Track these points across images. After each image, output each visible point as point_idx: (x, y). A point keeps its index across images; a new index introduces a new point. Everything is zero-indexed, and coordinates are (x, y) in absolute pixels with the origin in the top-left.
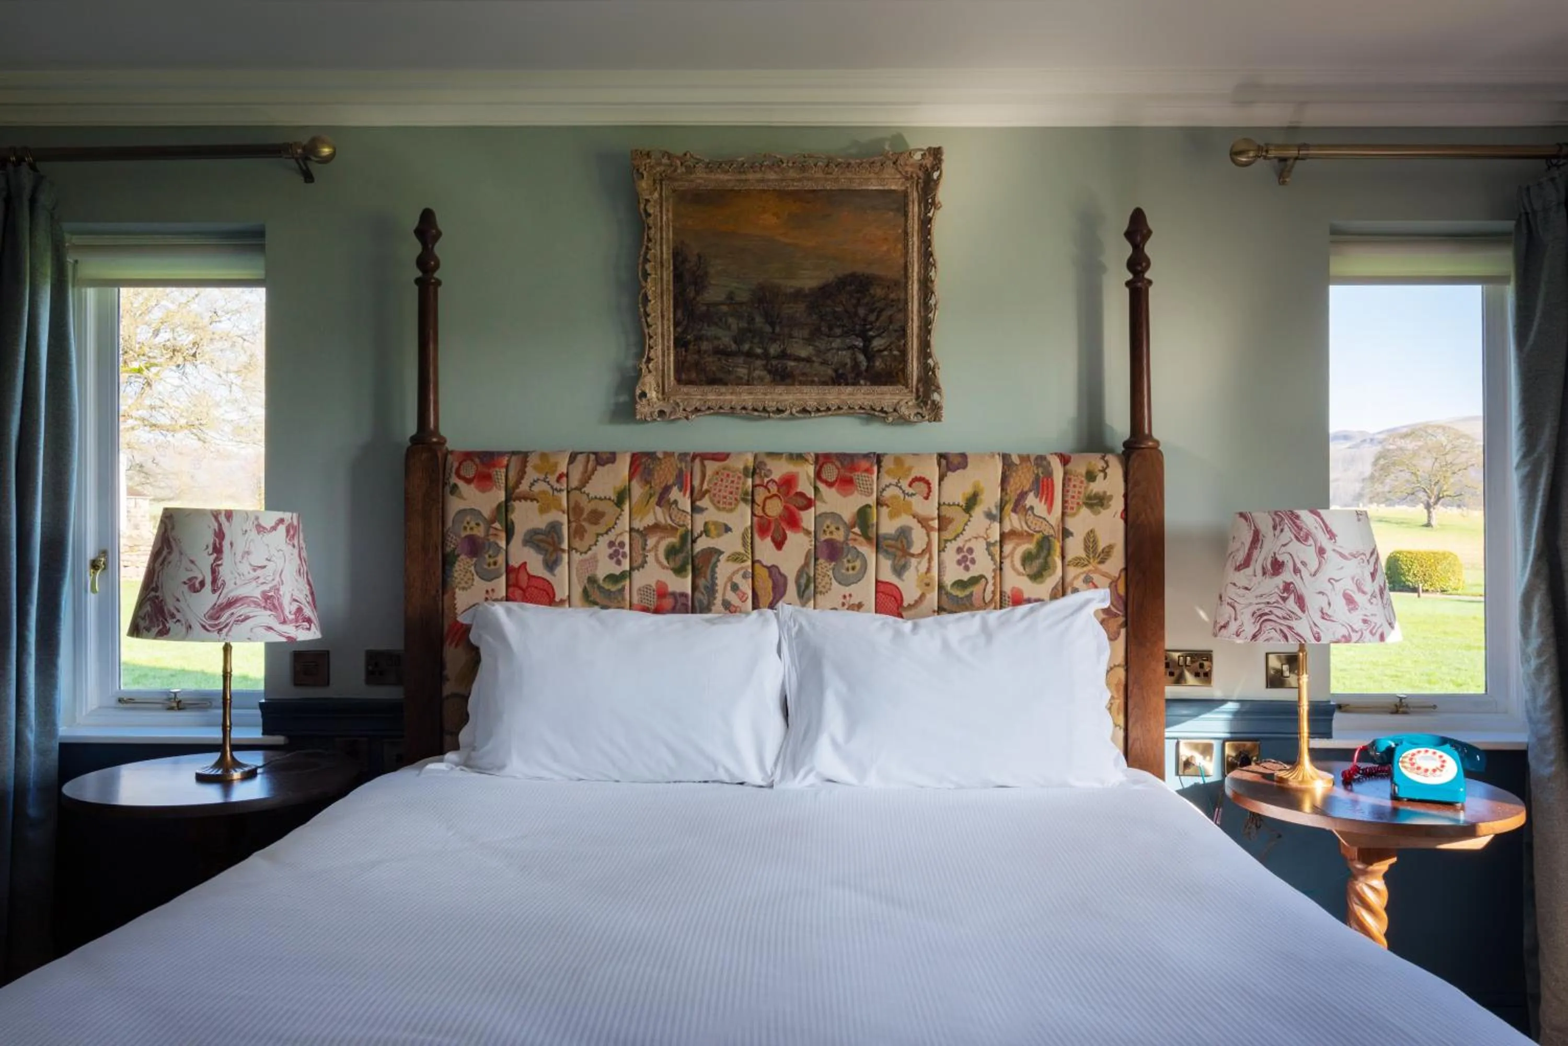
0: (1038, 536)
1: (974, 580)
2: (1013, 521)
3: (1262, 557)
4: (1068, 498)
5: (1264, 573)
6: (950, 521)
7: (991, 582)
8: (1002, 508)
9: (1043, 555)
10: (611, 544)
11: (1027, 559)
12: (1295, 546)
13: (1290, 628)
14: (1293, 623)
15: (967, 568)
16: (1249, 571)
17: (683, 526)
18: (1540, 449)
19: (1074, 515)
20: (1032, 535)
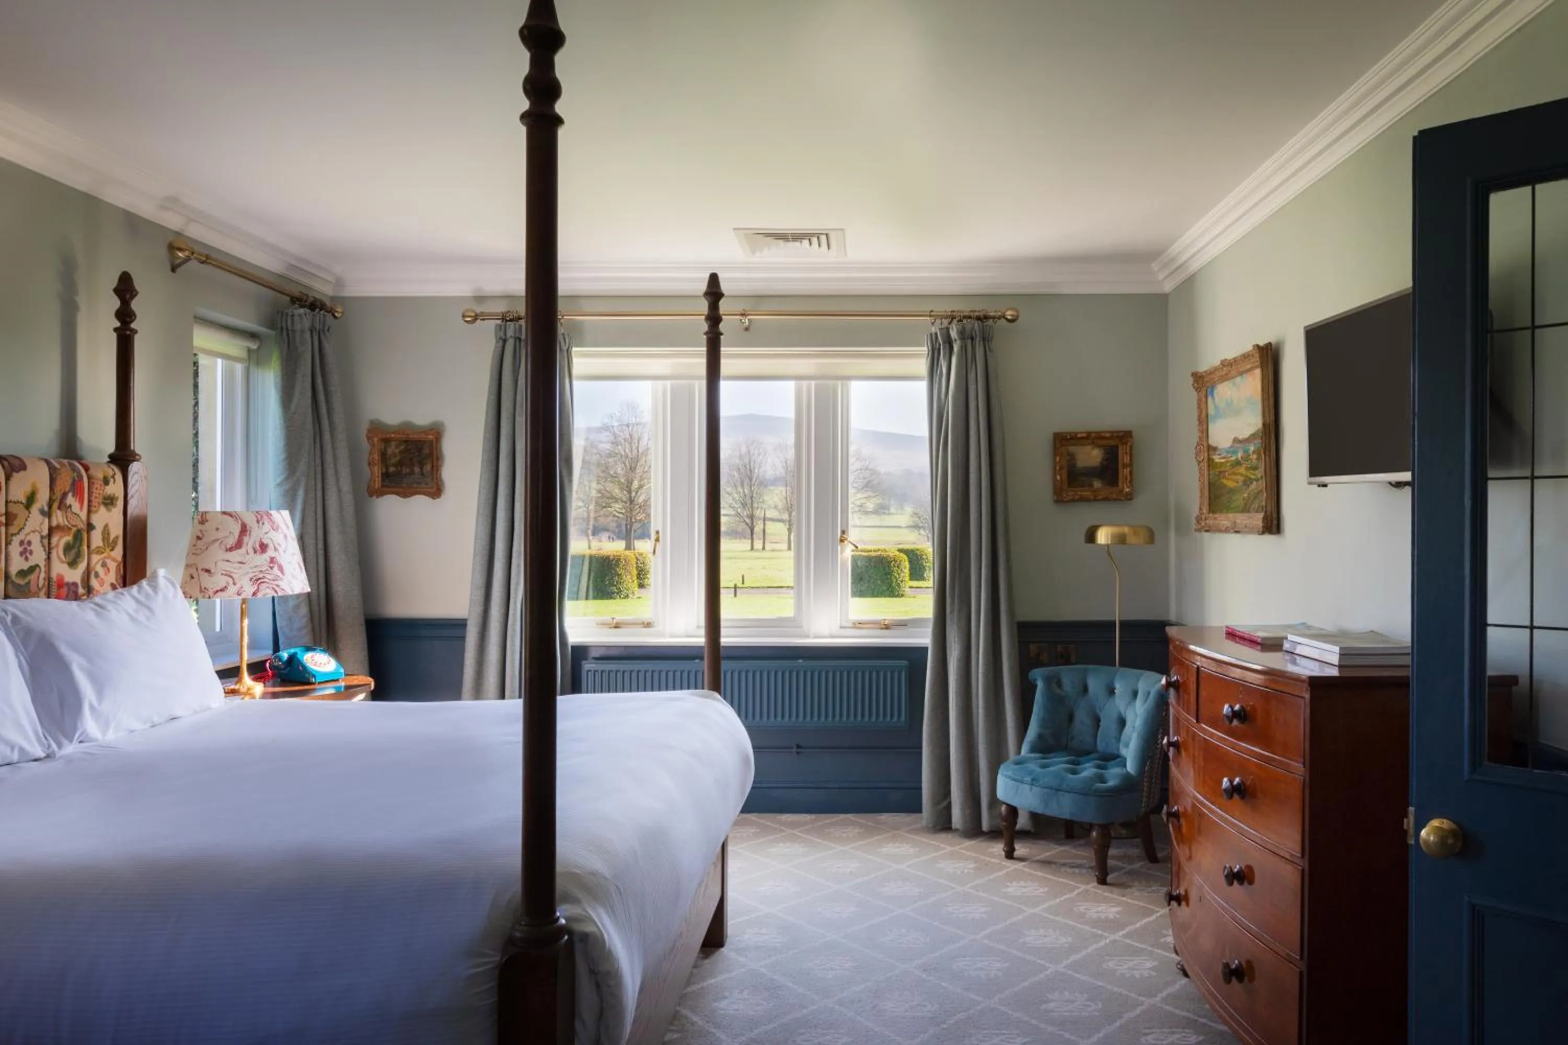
0: (74, 529)
1: (32, 569)
2: (59, 518)
3: (250, 542)
4: (93, 498)
5: (255, 552)
6: (15, 517)
7: (43, 569)
8: (50, 505)
9: (77, 545)
11: (68, 548)
12: (272, 534)
13: (278, 586)
14: (279, 583)
15: (26, 559)
16: (242, 551)
19: (96, 512)
20: (70, 529)
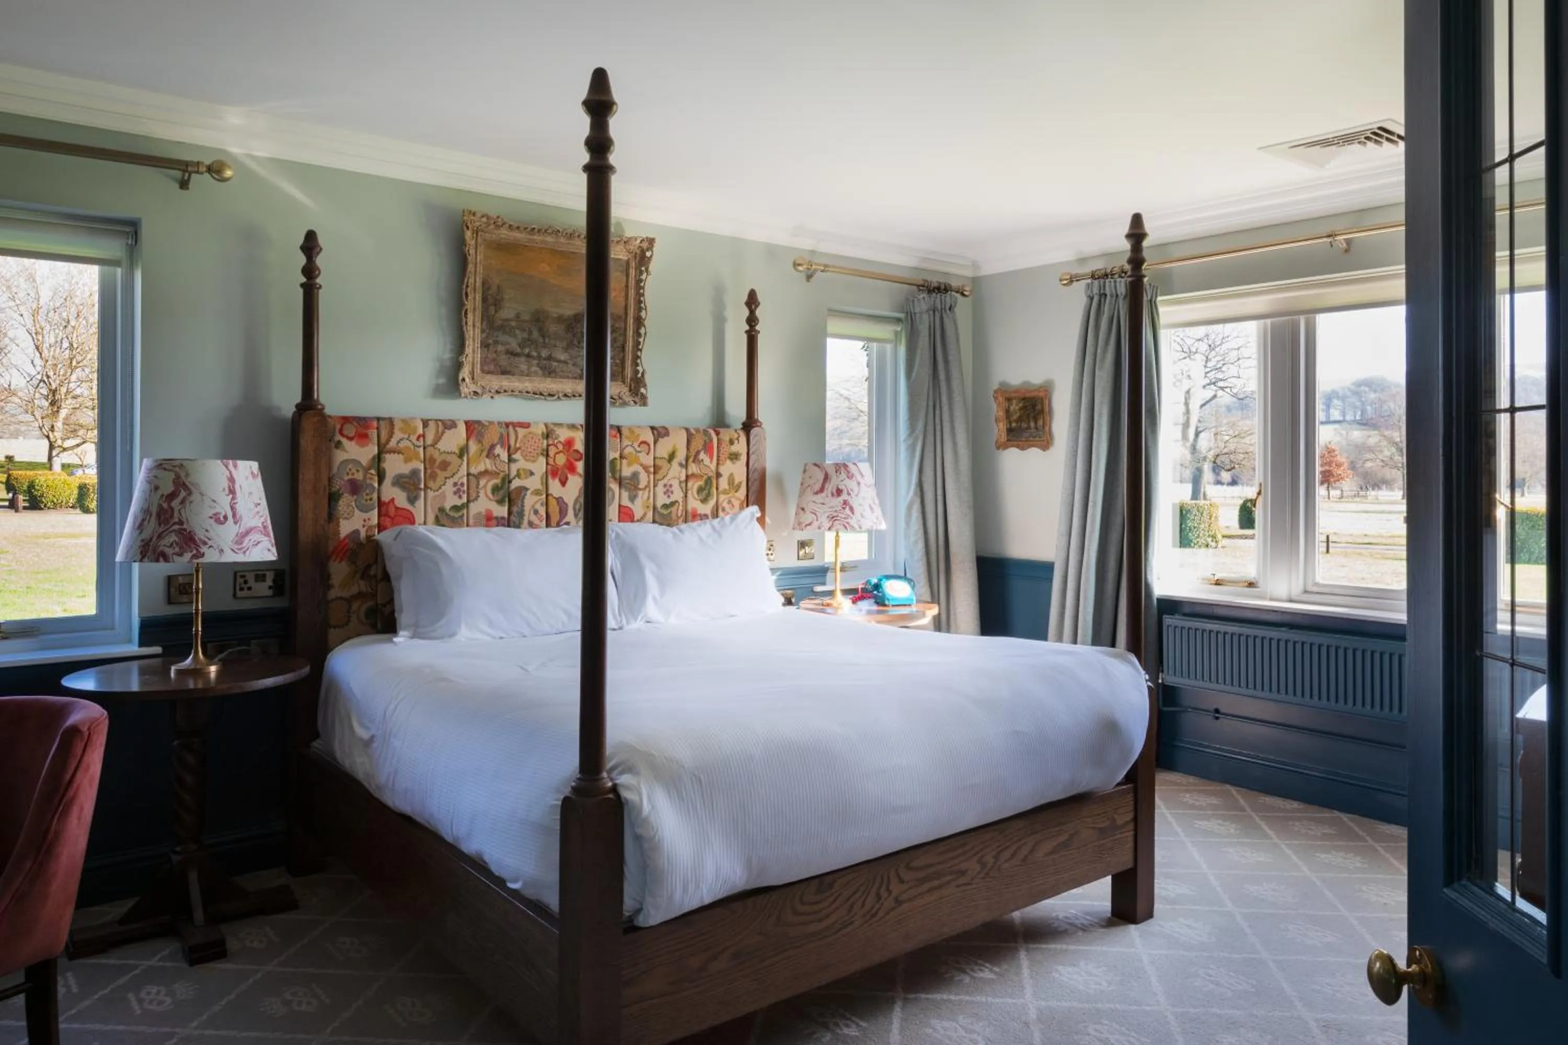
0: (705, 477)
1: (673, 504)
2: (693, 468)
3: (830, 487)
4: (721, 455)
5: (833, 495)
6: (660, 468)
7: (681, 504)
8: (687, 460)
9: (707, 488)
10: (455, 484)
11: (700, 490)
12: (847, 482)
13: (848, 523)
14: (849, 520)
15: (669, 497)
16: (823, 495)
17: (503, 471)
18: (917, 432)
19: (723, 464)
20: (702, 476)
